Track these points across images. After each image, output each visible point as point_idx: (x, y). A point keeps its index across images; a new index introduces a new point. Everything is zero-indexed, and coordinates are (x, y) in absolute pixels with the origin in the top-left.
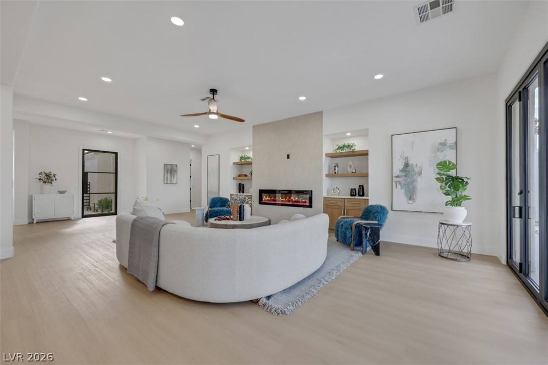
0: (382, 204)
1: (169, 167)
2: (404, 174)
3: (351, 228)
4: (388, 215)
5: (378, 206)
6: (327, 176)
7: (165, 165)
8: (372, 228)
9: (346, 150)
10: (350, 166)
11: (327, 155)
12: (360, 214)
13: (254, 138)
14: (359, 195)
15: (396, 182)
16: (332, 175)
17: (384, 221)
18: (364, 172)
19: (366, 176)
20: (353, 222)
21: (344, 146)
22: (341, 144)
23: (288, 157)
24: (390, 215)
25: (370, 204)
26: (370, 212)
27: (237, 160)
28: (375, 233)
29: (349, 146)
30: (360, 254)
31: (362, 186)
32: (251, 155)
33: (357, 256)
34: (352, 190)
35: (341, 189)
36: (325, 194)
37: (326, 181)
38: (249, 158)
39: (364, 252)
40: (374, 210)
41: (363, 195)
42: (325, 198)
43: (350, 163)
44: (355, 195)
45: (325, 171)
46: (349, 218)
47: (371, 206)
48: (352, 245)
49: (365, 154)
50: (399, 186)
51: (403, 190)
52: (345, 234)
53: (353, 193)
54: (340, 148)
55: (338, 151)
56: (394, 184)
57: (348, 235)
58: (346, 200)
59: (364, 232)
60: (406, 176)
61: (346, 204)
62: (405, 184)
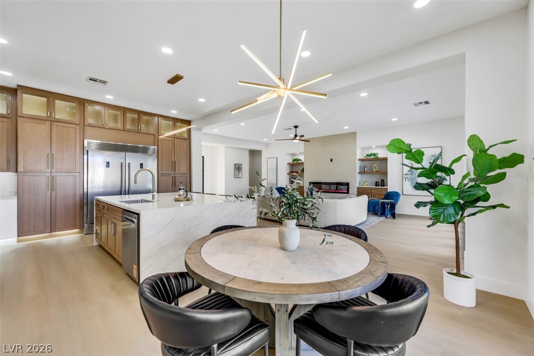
0: (397, 191)
1: (237, 166)
2: (410, 173)
3: (379, 204)
4: (400, 197)
5: (394, 192)
6: (359, 173)
7: (235, 164)
8: (390, 203)
9: (372, 157)
10: (375, 167)
11: (359, 160)
12: (383, 197)
13: (305, 147)
14: (381, 186)
15: (405, 178)
16: (362, 172)
17: (398, 200)
18: (384, 171)
19: (386, 173)
20: (379, 201)
21: (371, 155)
22: (369, 153)
23: (331, 160)
24: (401, 197)
25: (388, 191)
26: (389, 195)
27: (291, 161)
28: (393, 206)
29: (374, 155)
30: (384, 218)
31: (383, 180)
32: (302, 158)
33: (382, 218)
34: (376, 182)
35: (369, 182)
36: (358, 185)
37: (358, 177)
38: (300, 160)
39: (386, 217)
40: (392, 194)
41: (384, 186)
42: (358, 187)
43: (375, 165)
44: (379, 186)
45: (358, 170)
46: (376, 199)
47: (390, 192)
48: (379, 214)
49: (385, 160)
50: (407, 180)
51: (410, 183)
52: (375, 207)
53: (377, 184)
54: (368, 155)
55: (367, 158)
56: (404, 179)
57: (377, 208)
58: (373, 189)
59: (386, 206)
60: (411, 174)
61: (373, 191)
62: (411, 179)
